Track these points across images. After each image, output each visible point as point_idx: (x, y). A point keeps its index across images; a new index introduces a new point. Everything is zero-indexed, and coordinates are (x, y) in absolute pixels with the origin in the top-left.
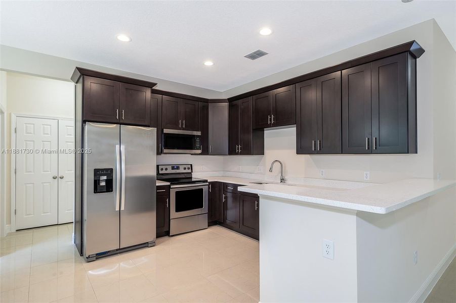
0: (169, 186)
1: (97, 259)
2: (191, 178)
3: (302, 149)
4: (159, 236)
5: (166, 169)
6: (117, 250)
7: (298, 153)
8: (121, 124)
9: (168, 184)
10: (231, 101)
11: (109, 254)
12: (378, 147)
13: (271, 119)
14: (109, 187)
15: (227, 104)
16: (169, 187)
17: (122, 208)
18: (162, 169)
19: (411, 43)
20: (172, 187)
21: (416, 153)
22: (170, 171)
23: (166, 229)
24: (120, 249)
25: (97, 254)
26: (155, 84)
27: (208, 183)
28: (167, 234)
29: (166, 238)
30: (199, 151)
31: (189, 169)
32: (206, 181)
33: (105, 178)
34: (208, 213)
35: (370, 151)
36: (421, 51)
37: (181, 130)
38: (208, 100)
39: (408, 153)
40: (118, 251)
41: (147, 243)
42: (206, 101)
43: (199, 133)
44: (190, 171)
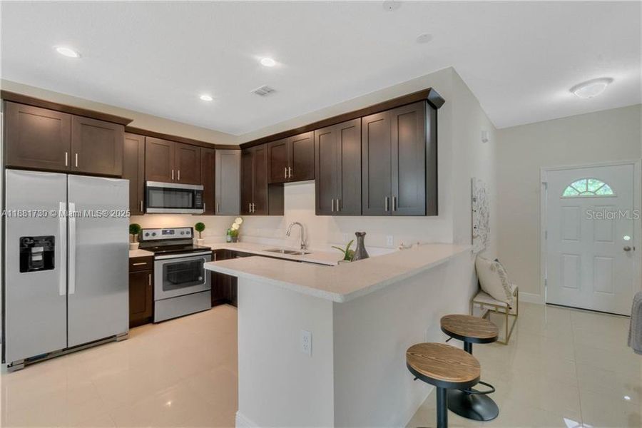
0: (153, 257)
1: (27, 366)
2: (192, 245)
3: (321, 209)
4: (134, 324)
5: (154, 234)
6: (64, 350)
7: (317, 213)
8: (68, 173)
9: (152, 254)
10: (245, 148)
11: (49, 357)
12: (397, 208)
13: (288, 172)
14: (48, 262)
15: (238, 152)
16: (152, 259)
17: (71, 291)
18: (147, 235)
19: (428, 91)
20: (156, 258)
21: (437, 214)
22: (160, 236)
23: (148, 315)
24: (67, 349)
25: (27, 360)
26: (130, 121)
27: (211, 252)
28: (150, 320)
29: (149, 326)
30: (201, 211)
31: (188, 233)
32: (209, 249)
33: (41, 249)
34: (213, 290)
35: (389, 213)
36: (442, 102)
37: (174, 182)
38: (214, 145)
39: (426, 215)
40: (66, 352)
41: (115, 336)
42: (212, 147)
43: (201, 188)
44: (190, 236)
